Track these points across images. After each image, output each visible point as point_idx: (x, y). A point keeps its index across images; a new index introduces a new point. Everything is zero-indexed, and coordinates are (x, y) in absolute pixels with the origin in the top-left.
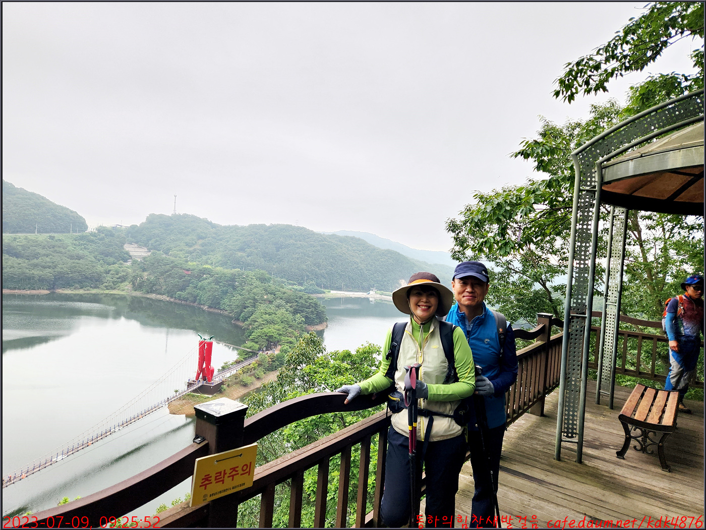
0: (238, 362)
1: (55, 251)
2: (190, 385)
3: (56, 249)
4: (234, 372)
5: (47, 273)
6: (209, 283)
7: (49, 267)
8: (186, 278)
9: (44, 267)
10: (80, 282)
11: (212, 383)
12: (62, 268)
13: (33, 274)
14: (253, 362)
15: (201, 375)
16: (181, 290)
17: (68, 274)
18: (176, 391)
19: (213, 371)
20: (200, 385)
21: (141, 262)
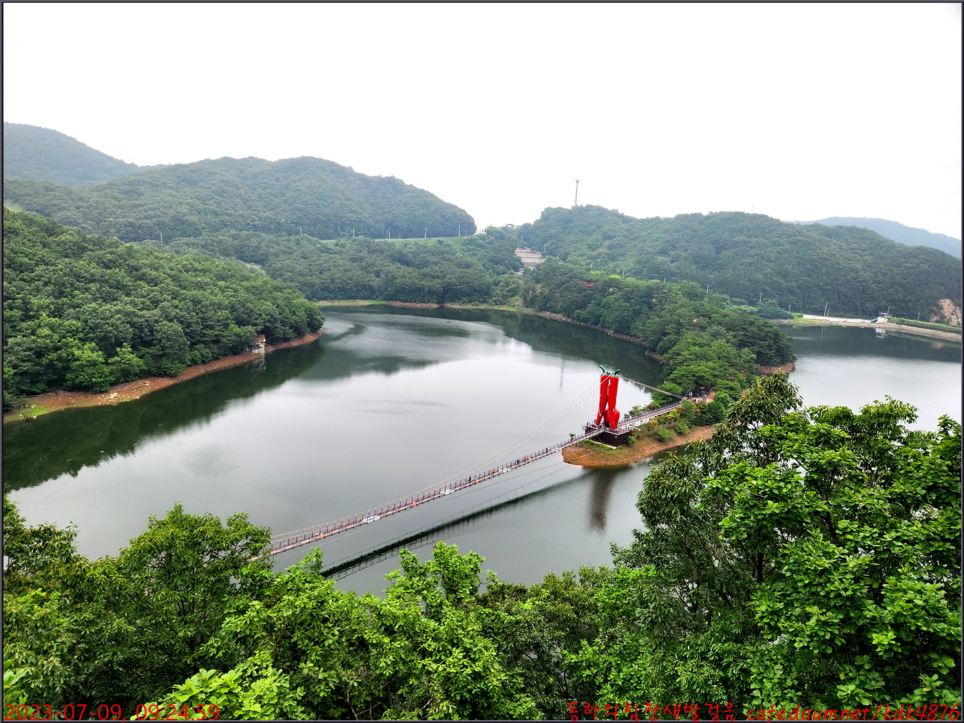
0: (651, 408)
1: (444, 259)
2: (588, 430)
3: (444, 255)
4: (646, 420)
5: (436, 284)
6: (617, 300)
7: (438, 277)
8: (587, 292)
9: (434, 277)
10: (468, 295)
11: (617, 432)
12: (450, 279)
13: (423, 285)
14: (672, 410)
15: (603, 419)
16: (581, 308)
17: (456, 285)
18: (572, 436)
19: (618, 415)
20: (601, 431)
21: (534, 271)
